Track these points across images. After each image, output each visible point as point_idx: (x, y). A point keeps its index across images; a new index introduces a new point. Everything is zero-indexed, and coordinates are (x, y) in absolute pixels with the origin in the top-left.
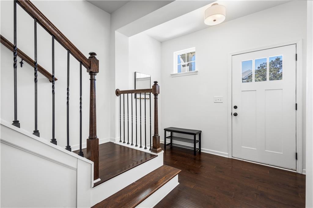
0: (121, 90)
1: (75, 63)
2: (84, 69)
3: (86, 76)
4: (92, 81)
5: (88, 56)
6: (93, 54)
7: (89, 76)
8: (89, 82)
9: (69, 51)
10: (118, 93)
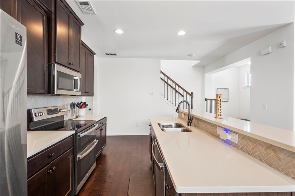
0: (207, 98)
1: (188, 95)
2: (190, 96)
3: (190, 98)
4: (192, 99)
5: (191, 93)
6: (192, 93)
7: (191, 98)
8: (191, 99)
9: (187, 93)
10: (206, 100)
